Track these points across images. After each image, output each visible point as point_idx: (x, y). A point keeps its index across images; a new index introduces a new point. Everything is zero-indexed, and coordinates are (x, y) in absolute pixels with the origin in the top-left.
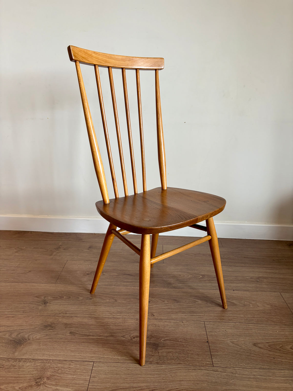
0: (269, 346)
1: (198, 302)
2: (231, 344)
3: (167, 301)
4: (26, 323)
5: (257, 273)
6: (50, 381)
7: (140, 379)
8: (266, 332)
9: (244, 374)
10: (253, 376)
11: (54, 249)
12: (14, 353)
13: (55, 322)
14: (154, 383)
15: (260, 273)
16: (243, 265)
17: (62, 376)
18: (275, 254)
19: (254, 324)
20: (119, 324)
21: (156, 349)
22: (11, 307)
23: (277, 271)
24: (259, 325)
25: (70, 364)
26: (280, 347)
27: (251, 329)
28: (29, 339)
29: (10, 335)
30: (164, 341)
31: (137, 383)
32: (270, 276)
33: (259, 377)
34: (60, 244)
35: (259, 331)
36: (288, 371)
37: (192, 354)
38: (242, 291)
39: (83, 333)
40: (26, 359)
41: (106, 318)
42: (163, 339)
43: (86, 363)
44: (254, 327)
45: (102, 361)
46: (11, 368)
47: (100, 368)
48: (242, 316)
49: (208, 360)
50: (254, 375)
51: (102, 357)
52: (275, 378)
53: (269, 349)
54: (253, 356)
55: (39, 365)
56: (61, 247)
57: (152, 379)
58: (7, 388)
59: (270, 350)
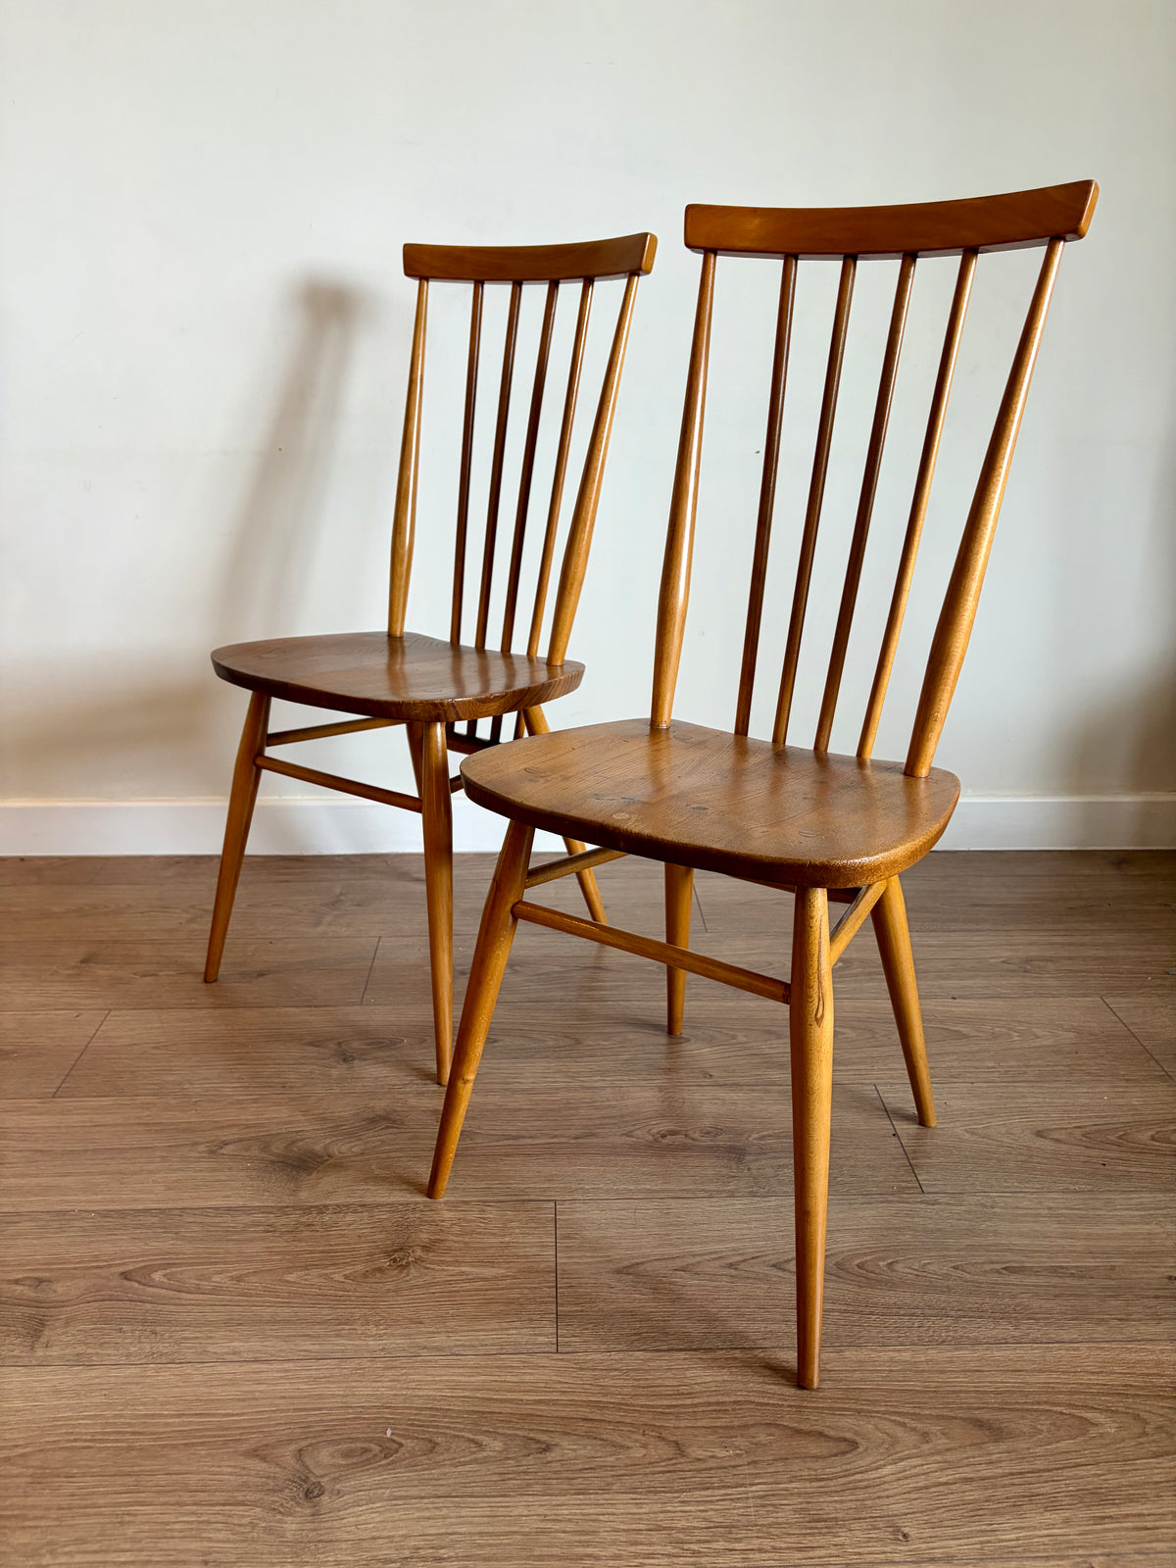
0: (1083, 1136)
1: (843, 1034)
2: (967, 1136)
3: (745, 1036)
4: (304, 1115)
5: (1021, 947)
6: (433, 1254)
7: (710, 1234)
8: (1071, 1101)
9: (1017, 1208)
10: (1046, 1211)
11: (321, 905)
12: (294, 1193)
13: (398, 1109)
14: (755, 1241)
15: (1033, 948)
16: (974, 927)
17: (467, 1240)
18: (1073, 889)
19: (1032, 1082)
20: (607, 1103)
21: (740, 1161)
22: (236, 1075)
23: (1087, 939)
24: (1046, 1085)
25: (484, 1211)
26: (1120, 1137)
27: (1024, 1096)
28: (329, 1156)
29: (265, 1147)
30: (762, 1138)
31: (701, 1243)
32: (1066, 954)
33: (1064, 1211)
34: (338, 890)
35: (1047, 1100)
36: (1149, 1195)
37: (851, 1166)
38: (980, 998)
39: (499, 1133)
40: (339, 1206)
41: (558, 1089)
42: (756, 1135)
43: (533, 1205)
44: (1031, 1090)
45: (580, 1197)
46: (302, 1231)
47: (578, 1216)
48: (991, 1064)
49: (904, 1178)
50: (1050, 1208)
51: (576, 1189)
52: (1115, 1213)
53: (1084, 1144)
54: (1038, 1163)
55: (386, 1219)
56: (343, 898)
57: (745, 1232)
58: (306, 1280)
59: (1089, 1145)
